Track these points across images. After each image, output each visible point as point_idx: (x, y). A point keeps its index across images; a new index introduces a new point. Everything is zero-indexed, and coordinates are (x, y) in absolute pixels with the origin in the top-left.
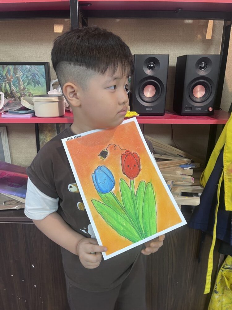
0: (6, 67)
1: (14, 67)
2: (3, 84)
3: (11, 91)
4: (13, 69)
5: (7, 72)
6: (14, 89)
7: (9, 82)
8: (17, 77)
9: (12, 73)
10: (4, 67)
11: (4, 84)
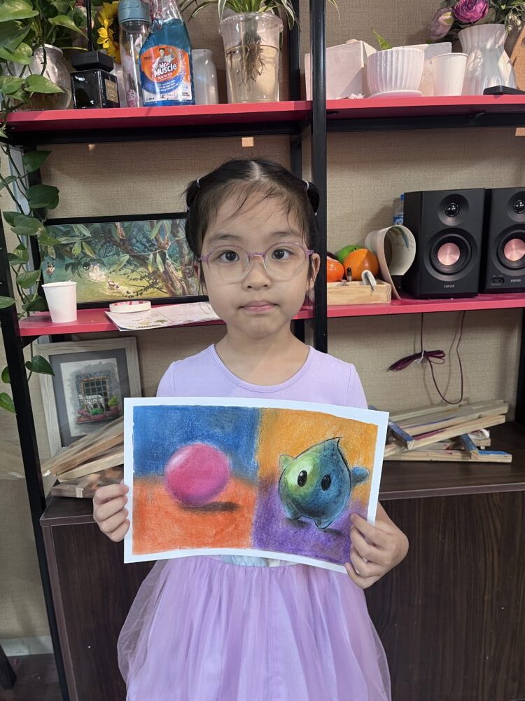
0: (157, 223)
1: (173, 222)
2: (149, 255)
3: (165, 268)
4: (170, 226)
5: (159, 231)
6: (170, 263)
7: (162, 251)
8: (178, 241)
9: (168, 234)
10: (153, 224)
11: (151, 256)
